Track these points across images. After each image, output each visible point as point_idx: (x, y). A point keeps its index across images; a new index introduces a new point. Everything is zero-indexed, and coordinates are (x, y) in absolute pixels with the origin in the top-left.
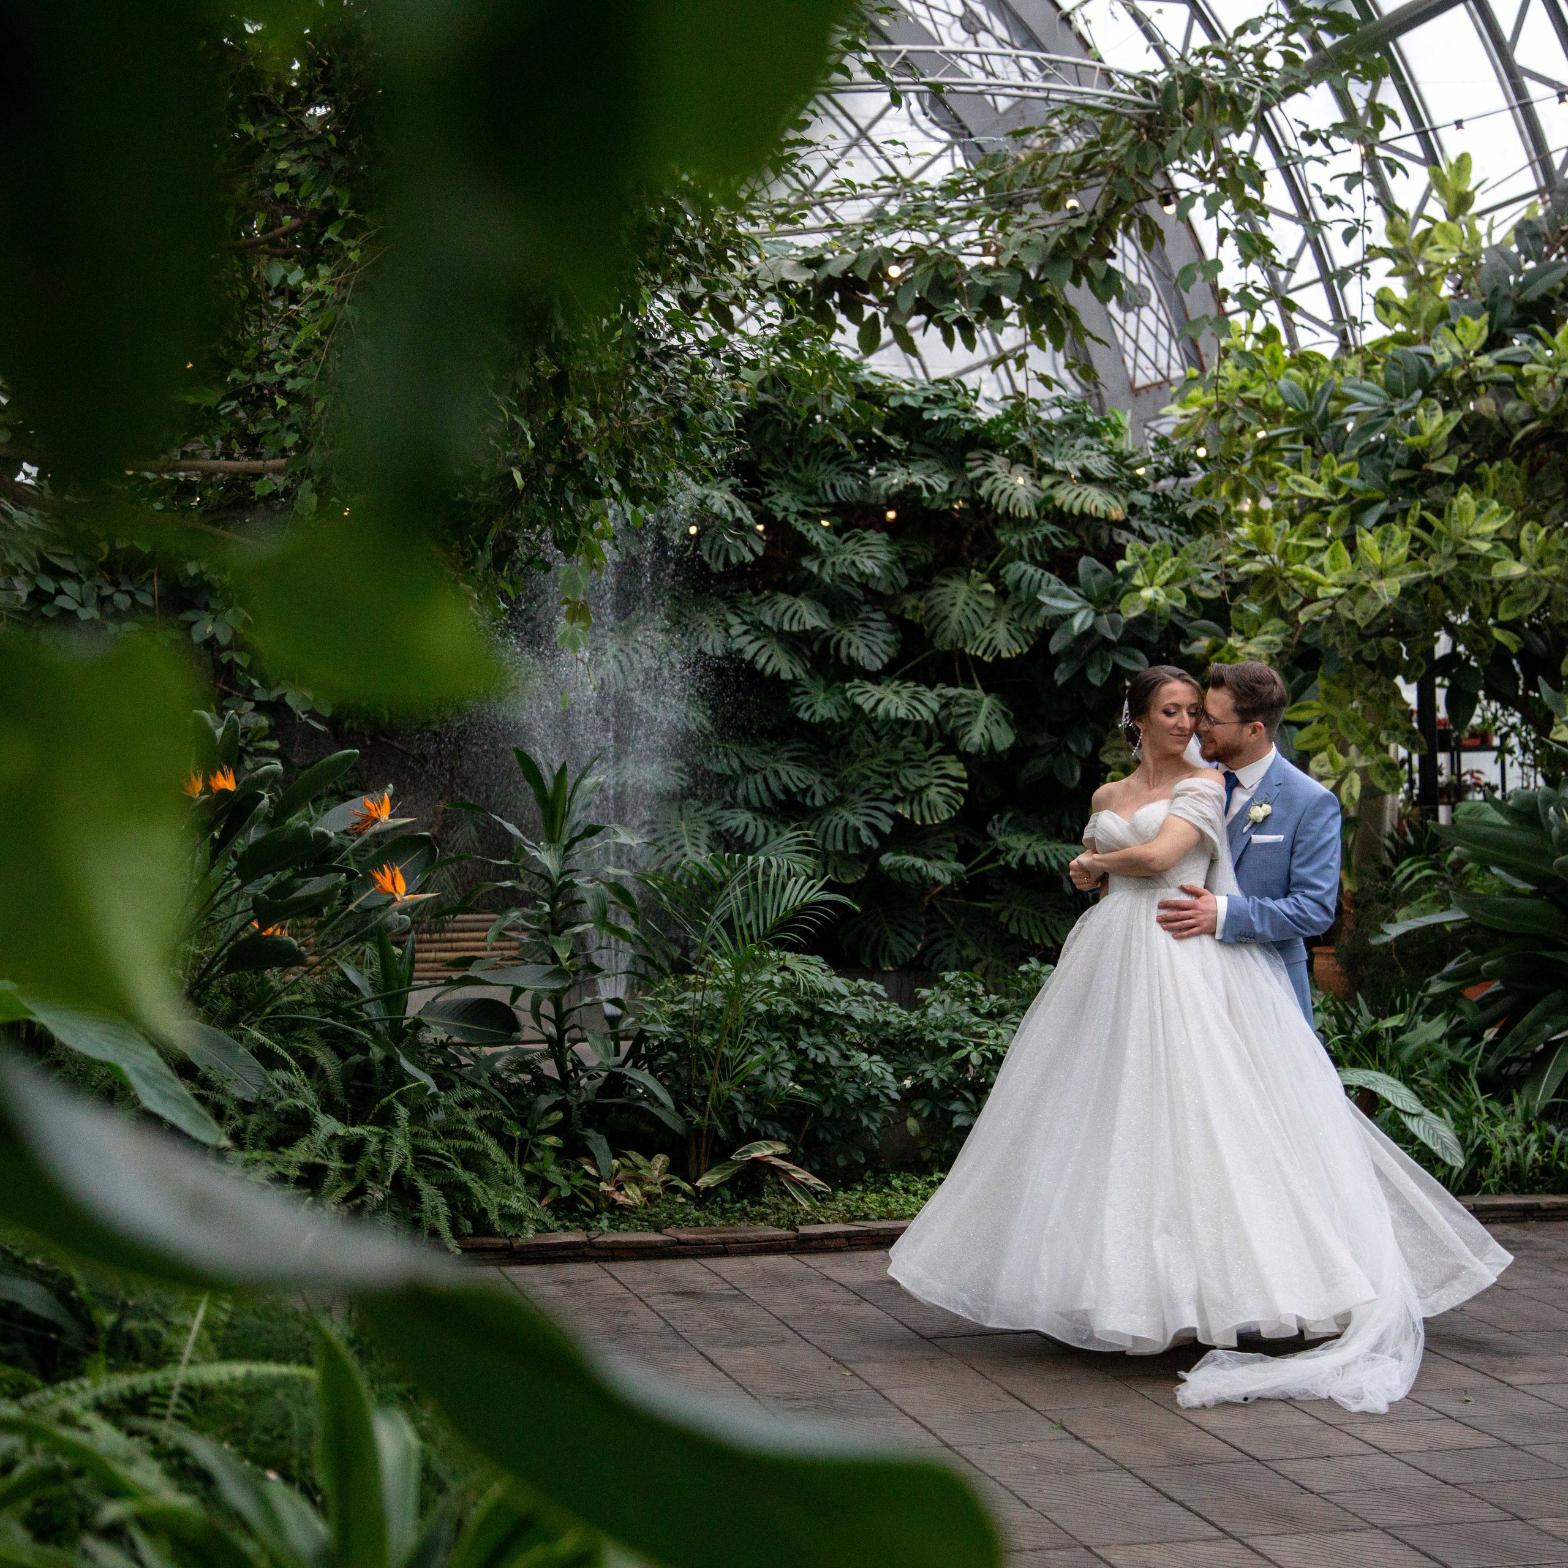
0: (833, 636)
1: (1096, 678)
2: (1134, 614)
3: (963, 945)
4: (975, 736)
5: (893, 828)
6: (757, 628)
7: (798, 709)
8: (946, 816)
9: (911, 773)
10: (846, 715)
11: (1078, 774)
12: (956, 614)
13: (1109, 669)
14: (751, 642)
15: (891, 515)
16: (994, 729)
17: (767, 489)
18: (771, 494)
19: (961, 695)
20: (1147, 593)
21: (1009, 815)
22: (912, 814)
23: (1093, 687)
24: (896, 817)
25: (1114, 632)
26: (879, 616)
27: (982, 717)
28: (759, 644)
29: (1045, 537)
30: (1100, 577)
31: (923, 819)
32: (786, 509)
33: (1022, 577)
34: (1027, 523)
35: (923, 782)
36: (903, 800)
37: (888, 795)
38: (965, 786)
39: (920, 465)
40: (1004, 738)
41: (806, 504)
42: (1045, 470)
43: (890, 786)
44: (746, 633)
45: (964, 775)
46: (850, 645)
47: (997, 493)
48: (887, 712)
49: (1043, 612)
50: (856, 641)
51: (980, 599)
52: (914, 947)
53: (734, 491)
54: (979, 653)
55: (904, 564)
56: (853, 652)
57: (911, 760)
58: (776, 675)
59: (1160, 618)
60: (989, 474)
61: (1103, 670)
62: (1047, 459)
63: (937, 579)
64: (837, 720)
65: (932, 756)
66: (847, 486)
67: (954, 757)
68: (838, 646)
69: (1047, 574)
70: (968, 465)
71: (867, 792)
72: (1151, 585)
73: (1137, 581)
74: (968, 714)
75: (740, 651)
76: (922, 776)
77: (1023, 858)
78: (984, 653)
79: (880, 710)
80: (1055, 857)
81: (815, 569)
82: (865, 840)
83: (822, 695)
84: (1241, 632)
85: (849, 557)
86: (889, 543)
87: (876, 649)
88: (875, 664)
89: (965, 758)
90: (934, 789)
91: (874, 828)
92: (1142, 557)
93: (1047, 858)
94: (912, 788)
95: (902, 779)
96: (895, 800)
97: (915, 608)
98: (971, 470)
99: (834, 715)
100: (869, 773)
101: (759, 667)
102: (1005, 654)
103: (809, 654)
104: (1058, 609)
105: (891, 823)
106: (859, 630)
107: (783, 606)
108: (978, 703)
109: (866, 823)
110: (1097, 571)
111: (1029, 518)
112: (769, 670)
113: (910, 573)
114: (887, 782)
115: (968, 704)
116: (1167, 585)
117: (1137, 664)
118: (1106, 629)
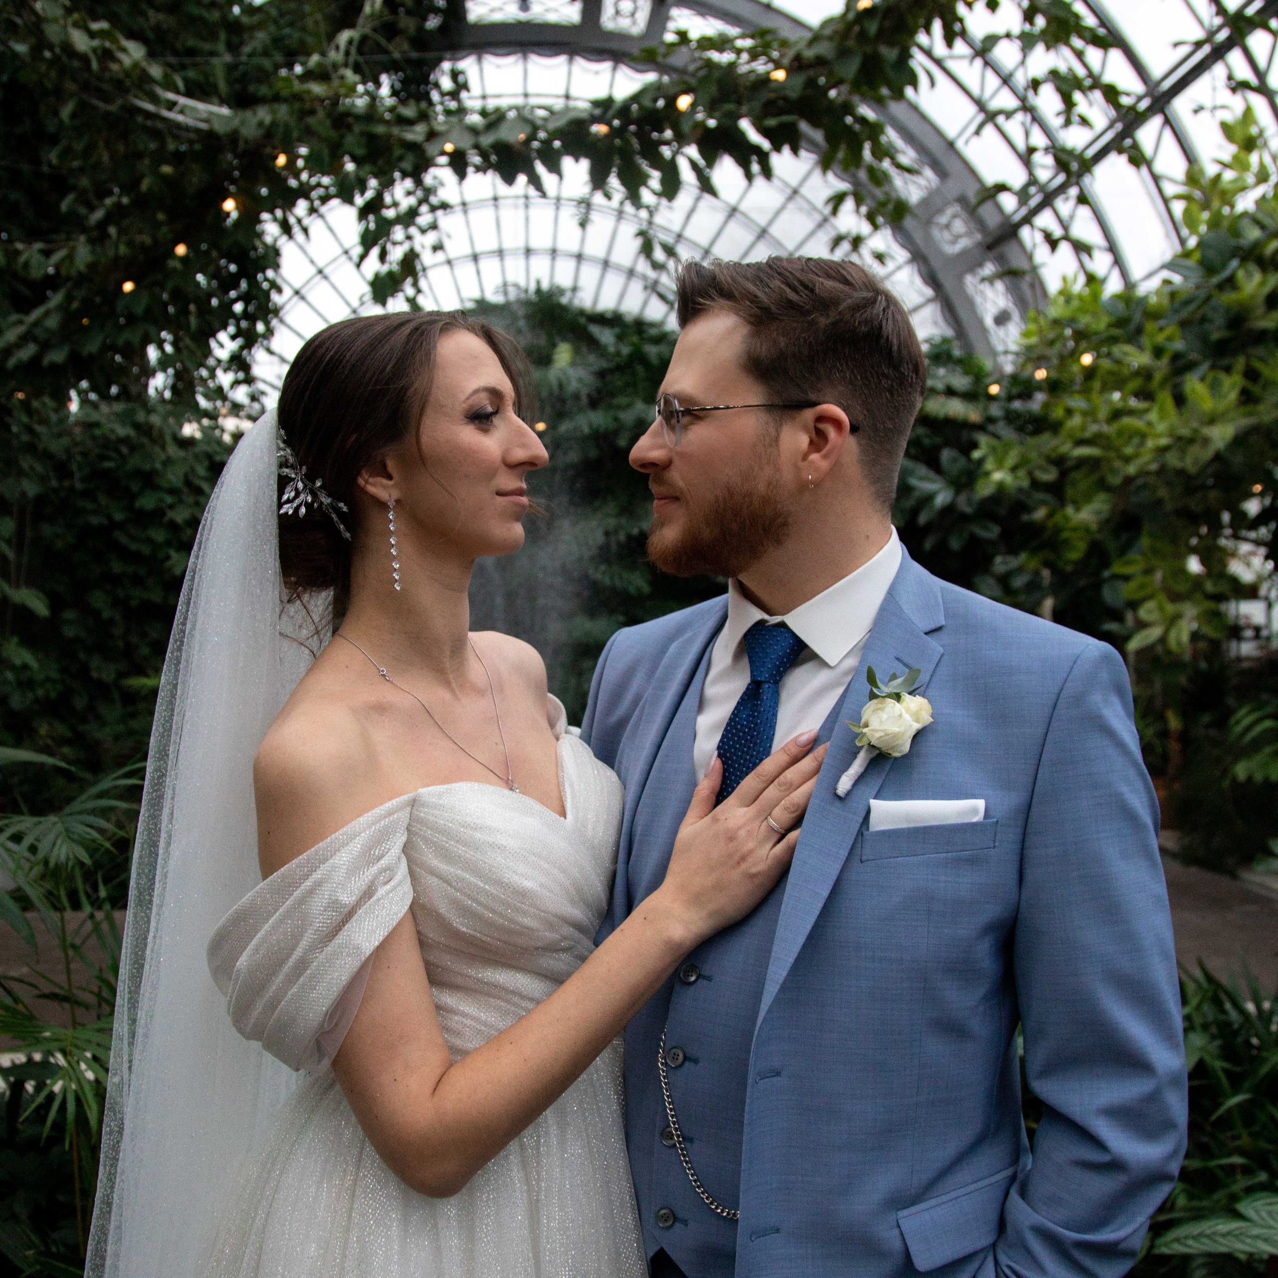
1: (955, 544)
2: (986, 493)
13: (966, 537)
20: (997, 476)
23: (956, 551)
25: (970, 507)
30: (958, 464)
49: (916, 493)
59: (1010, 497)
61: (961, 538)
69: (919, 465)
72: (1002, 468)
73: (989, 466)
84: (1074, 503)
92: (993, 449)
104: (927, 490)
110: (955, 459)
116: (1014, 469)
117: (992, 532)
118: (964, 505)
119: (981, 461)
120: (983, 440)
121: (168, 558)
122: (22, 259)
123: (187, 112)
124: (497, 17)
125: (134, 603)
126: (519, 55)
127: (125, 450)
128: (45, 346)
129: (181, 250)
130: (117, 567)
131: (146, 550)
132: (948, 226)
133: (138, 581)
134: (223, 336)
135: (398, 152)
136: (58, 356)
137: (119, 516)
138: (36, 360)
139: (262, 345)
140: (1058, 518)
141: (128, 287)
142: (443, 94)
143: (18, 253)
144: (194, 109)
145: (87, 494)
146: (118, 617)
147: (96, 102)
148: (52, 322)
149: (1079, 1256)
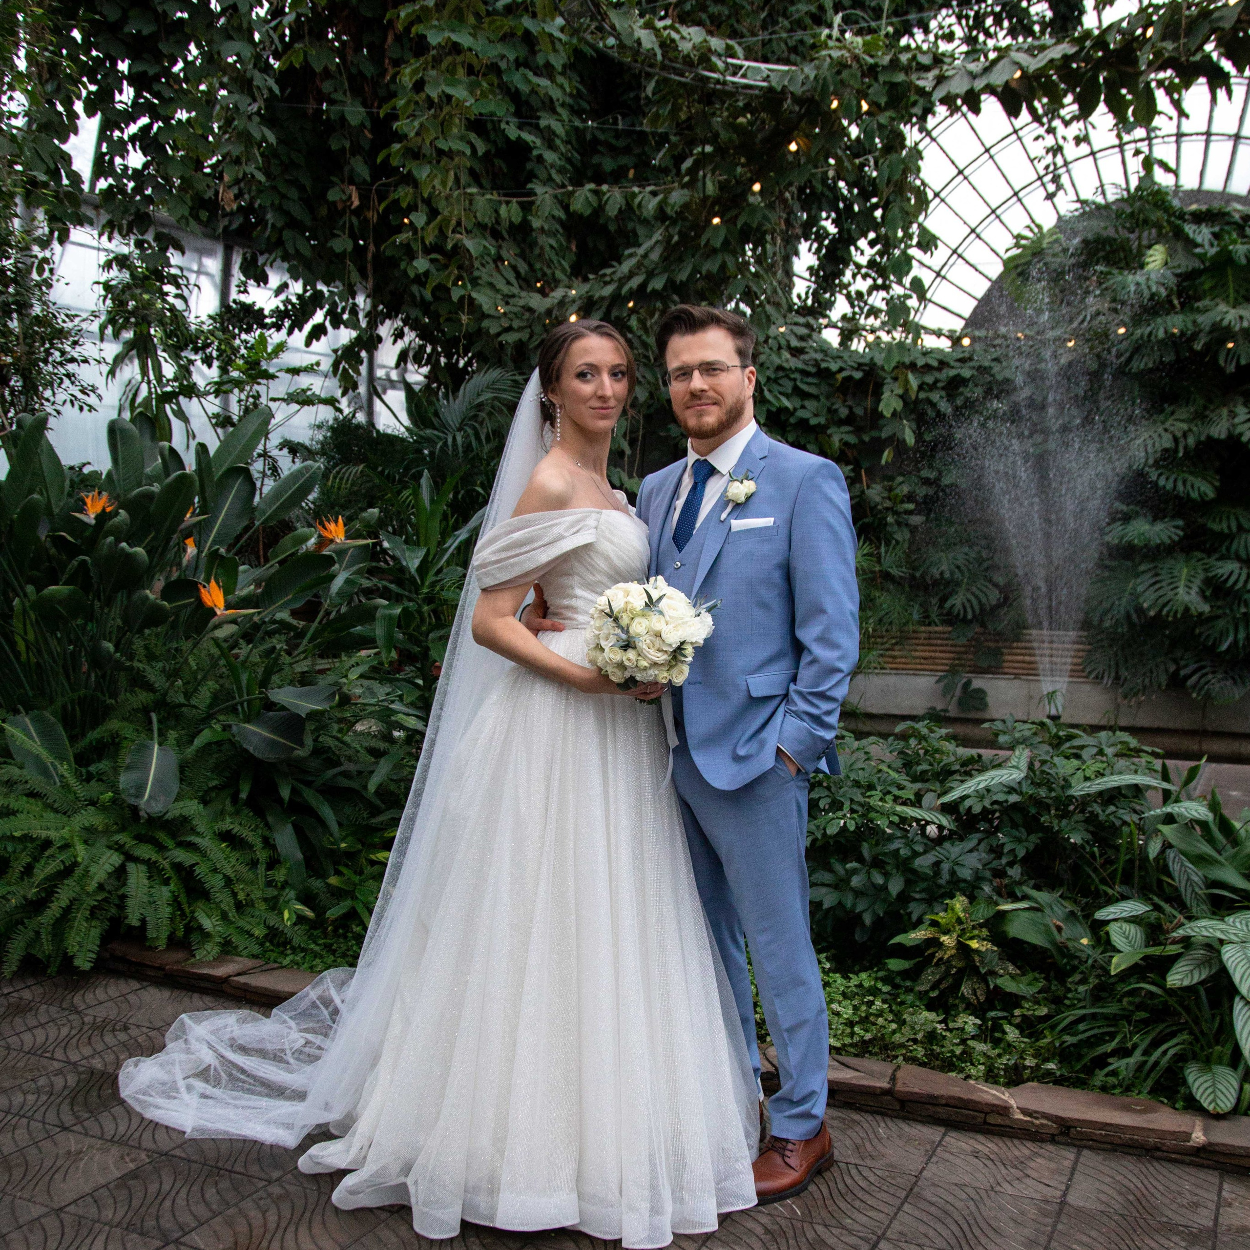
122: (637, 200)
123: (749, 74)
128: (651, 275)
129: (757, 187)
134: (862, 243)
136: (658, 284)
138: (643, 286)
141: (716, 221)
143: (634, 195)
144: (758, 70)
147: (673, 76)
148: (655, 256)
149: (810, 698)
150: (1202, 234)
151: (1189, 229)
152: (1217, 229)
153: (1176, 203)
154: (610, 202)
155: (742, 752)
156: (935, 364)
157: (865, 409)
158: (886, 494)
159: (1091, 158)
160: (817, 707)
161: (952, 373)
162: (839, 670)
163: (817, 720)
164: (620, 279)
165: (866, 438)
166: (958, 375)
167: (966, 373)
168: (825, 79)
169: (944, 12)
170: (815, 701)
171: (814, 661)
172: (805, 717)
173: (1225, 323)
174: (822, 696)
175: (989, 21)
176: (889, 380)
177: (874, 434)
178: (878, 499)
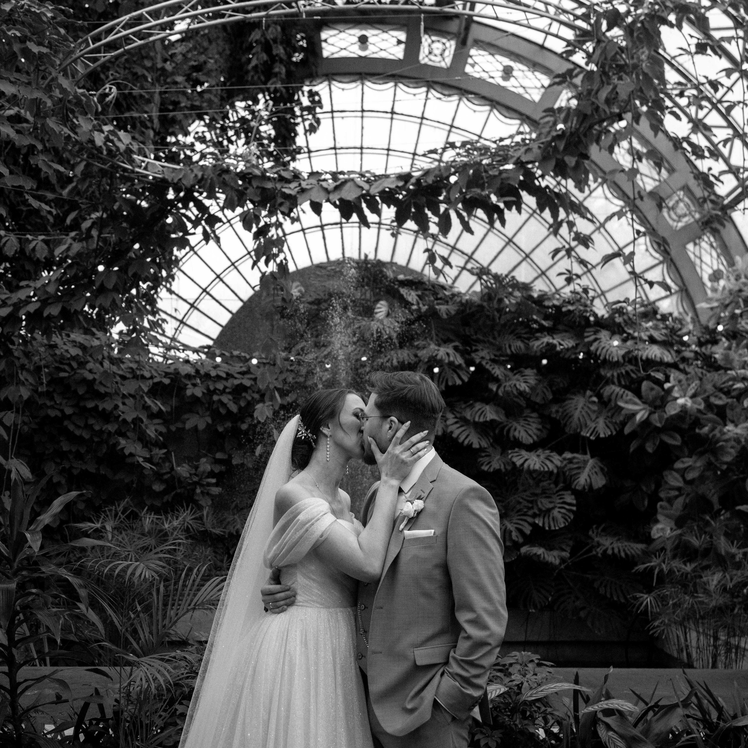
0: (507, 425)
1: (650, 448)
2: (673, 412)
3: (577, 598)
4: (582, 480)
5: (531, 531)
6: (464, 421)
7: (482, 464)
8: (562, 525)
9: (545, 501)
10: (509, 468)
11: (646, 503)
12: (577, 414)
13: (657, 443)
14: (458, 428)
15: (545, 362)
16: (594, 477)
17: (474, 348)
18: (477, 350)
19: (574, 458)
20: (681, 401)
21: (603, 526)
22: (544, 524)
23: (649, 453)
24: (534, 526)
25: (661, 422)
26: (535, 415)
27: (587, 469)
28: (463, 428)
29: (627, 372)
30: (654, 393)
31: (550, 527)
32: (483, 358)
33: (612, 394)
34: (616, 365)
35: (551, 506)
36: (539, 515)
37: (530, 513)
38: (574, 508)
39: (559, 335)
40: (599, 482)
41: (495, 356)
42: (630, 337)
43: (532, 508)
44: (456, 423)
45: (574, 502)
46: (515, 430)
47: (600, 349)
48: (529, 466)
49: (623, 412)
50: (519, 428)
51: (590, 406)
52: (548, 599)
53: (456, 348)
54: (588, 435)
55: (551, 388)
56: (516, 434)
57: (545, 493)
58: (470, 445)
59: (690, 415)
60: (596, 340)
61: (654, 444)
62: (631, 331)
63: (569, 396)
64: (503, 470)
65: (557, 492)
66: (518, 345)
67: (569, 492)
68: (509, 431)
69: (627, 392)
70: (586, 334)
71: (519, 511)
72: (685, 396)
73: (675, 394)
74: (579, 468)
75: (452, 432)
76: (551, 502)
77: (605, 551)
78: (591, 435)
79: (526, 465)
80: (624, 550)
81: (494, 389)
82: (514, 537)
83: (498, 457)
84: (733, 422)
85: (514, 382)
86: (536, 375)
87: (530, 432)
88: (528, 440)
89: (576, 493)
90: (557, 510)
91: (520, 531)
92: (680, 381)
93: (619, 551)
94: (544, 509)
95: (539, 504)
96: (534, 516)
97: (557, 412)
98: (588, 337)
99: (502, 467)
100: (521, 500)
101: (461, 440)
102: (602, 435)
103: (492, 434)
104: (631, 410)
105: (531, 528)
106: (522, 422)
107: (477, 409)
108: (585, 462)
109: (517, 528)
110: (652, 389)
111: (618, 362)
112: (466, 442)
113: (553, 393)
114: (530, 505)
115: (578, 463)
116: (693, 396)
117: (675, 441)
118: (656, 421)
119: (671, 389)
120: (674, 375)
121: (118, 443)
122: (32, 246)
123: (149, 167)
124: (344, 54)
125: (75, 472)
126: (359, 83)
127: (74, 364)
128: (45, 303)
129: (137, 246)
130: (65, 447)
131: (86, 435)
132: (673, 208)
133: (79, 456)
135: (280, 200)
137: (69, 411)
139: (165, 286)
140: (717, 432)
141: (101, 268)
142: (302, 109)
143: (29, 241)
144: (155, 165)
145: (49, 395)
146: (63, 481)
147: (96, 163)
149: (463, 664)
150: (411, 296)
151: (403, 291)
152: (419, 293)
153: (390, 274)
154: (8, 245)
155: (409, 706)
156: (224, 375)
157: (172, 407)
158: (193, 471)
159: (301, 233)
160: (467, 671)
161: (236, 382)
162: (489, 644)
163: (466, 681)
164: (14, 305)
165: (173, 428)
166: (241, 384)
167: (247, 383)
168: (212, 179)
169: (197, 122)
170: (466, 667)
171: (469, 638)
172: (458, 679)
173: (439, 357)
174: (472, 664)
175: (231, 133)
176: (190, 386)
177: (180, 425)
178: (186, 474)
